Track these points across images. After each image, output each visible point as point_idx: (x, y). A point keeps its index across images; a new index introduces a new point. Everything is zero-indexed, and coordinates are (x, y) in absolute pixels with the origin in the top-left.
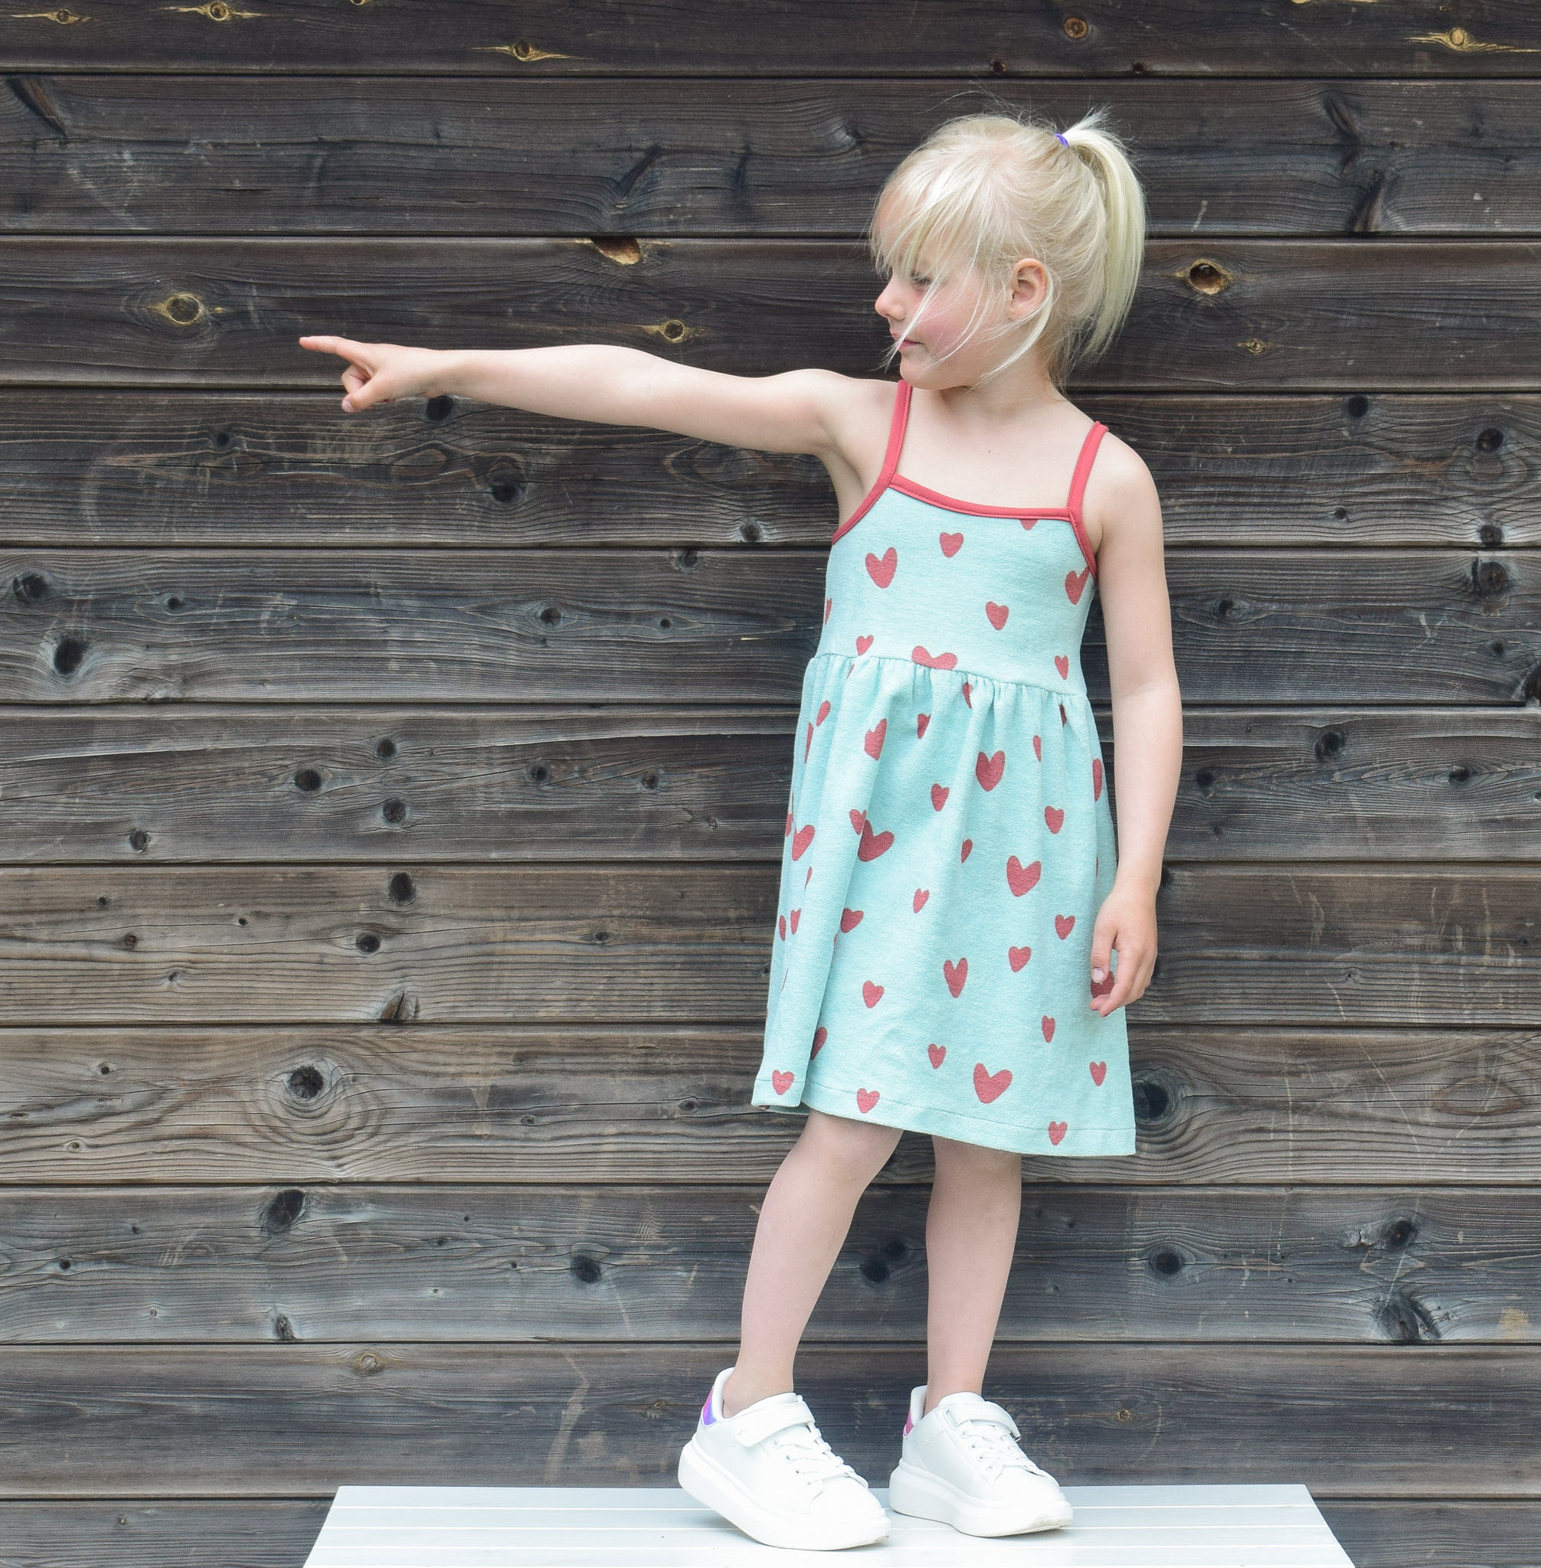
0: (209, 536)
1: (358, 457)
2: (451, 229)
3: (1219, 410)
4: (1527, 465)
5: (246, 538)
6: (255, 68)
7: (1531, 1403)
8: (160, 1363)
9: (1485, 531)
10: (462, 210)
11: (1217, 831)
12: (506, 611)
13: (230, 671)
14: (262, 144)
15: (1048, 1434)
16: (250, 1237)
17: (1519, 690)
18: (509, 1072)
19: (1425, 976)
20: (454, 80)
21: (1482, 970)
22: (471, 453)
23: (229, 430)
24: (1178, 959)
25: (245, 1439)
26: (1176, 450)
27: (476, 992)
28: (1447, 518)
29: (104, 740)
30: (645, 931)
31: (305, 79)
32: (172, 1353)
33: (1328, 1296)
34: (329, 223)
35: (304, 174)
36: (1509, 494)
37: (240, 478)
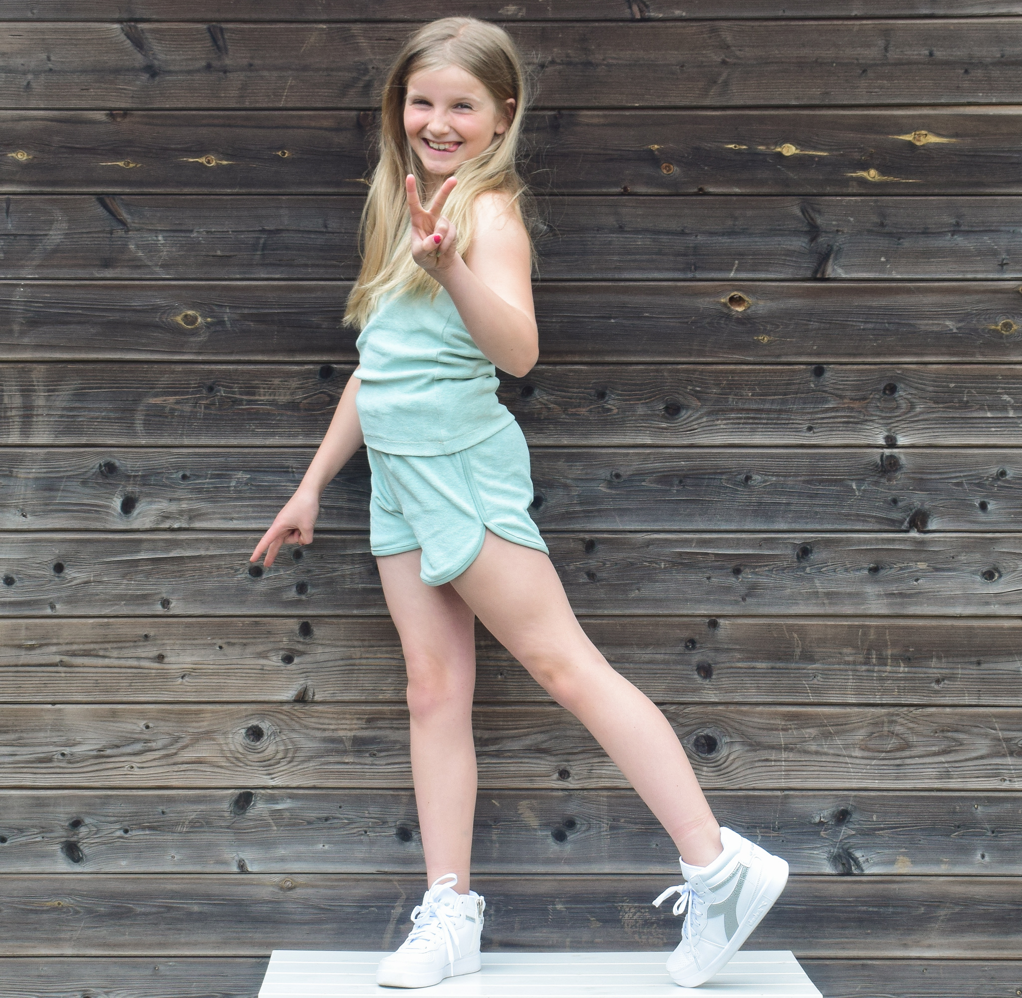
0: (204, 441)
1: (283, 399)
2: (332, 276)
3: (744, 373)
4: (910, 403)
5: (223, 442)
6: (229, 191)
7: (911, 907)
8: (177, 884)
9: (887, 438)
11: (744, 599)
12: (361, 481)
13: (214, 513)
14: (232, 231)
15: (652, 923)
16: (224, 816)
17: (906, 524)
18: (362, 728)
19: (855, 678)
20: (335, 197)
21: (886, 674)
23: (214, 384)
24: (723, 669)
25: (222, 925)
26: (721, 394)
27: (345, 686)
28: (866, 431)
29: (147, 550)
31: (255, 197)
32: (182, 879)
33: (803, 849)
34: (267, 274)
35: (254, 247)
36: (900, 418)
37: (220, 410)
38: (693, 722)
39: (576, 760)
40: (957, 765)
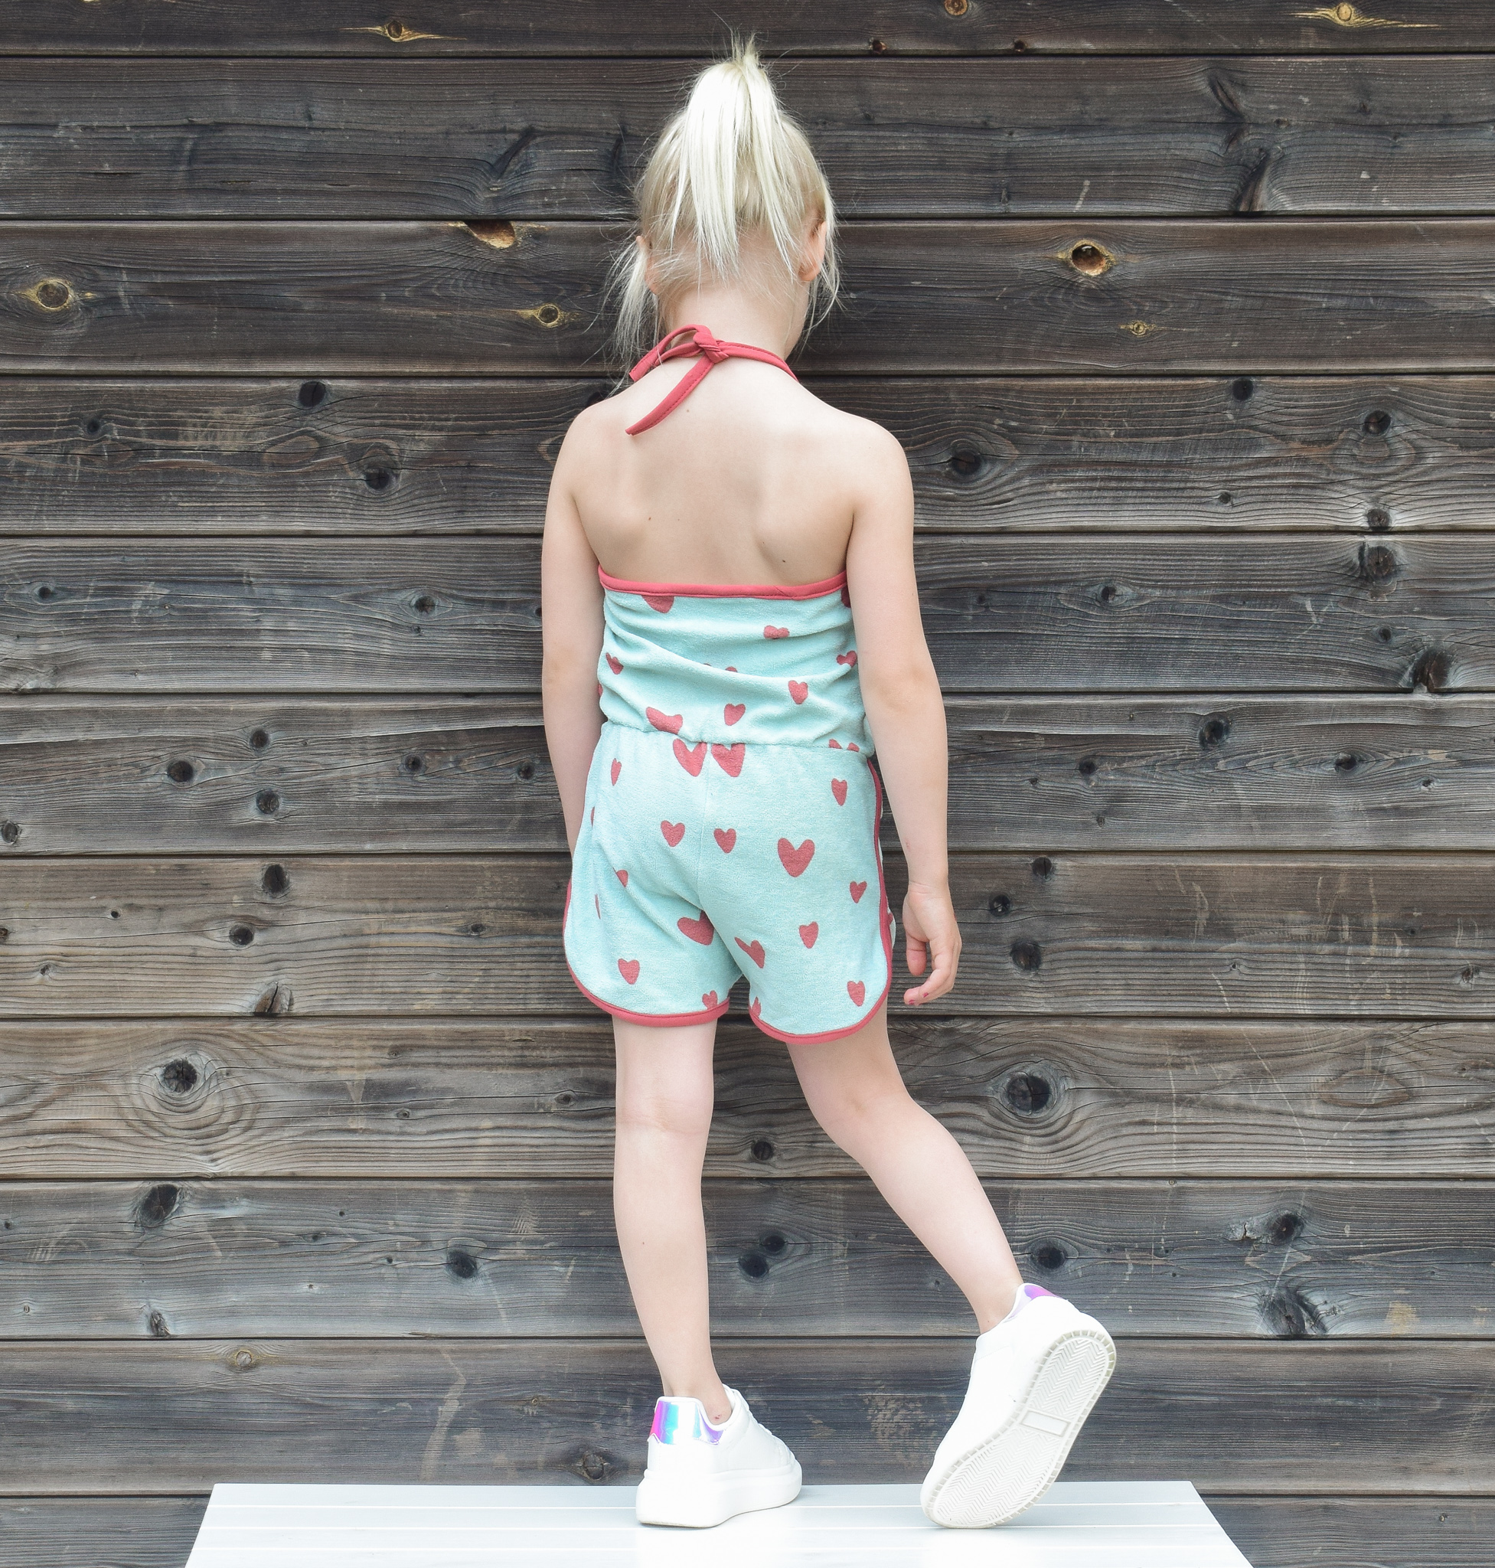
0: (80, 525)
1: (230, 444)
2: (322, 213)
3: (1101, 394)
4: (1415, 448)
5: (117, 527)
6: (124, 49)
7: (1417, 1399)
8: (34, 1359)
9: (1372, 515)
10: (334, 194)
11: (1100, 821)
12: (379, 600)
13: (101, 661)
14: (131, 127)
16: (123, 1233)
17: (1407, 677)
18: (384, 1066)
19: (1311, 966)
20: (326, 62)
21: (1369, 960)
22: (344, 440)
23: (100, 417)
24: (1060, 951)
25: (119, 1436)
26: (1057, 434)
27: (350, 985)
28: (1333, 501)
30: (520, 923)
31: (175, 61)
32: (45, 1349)
33: (1212, 1290)
34: (201, 207)
35: (174, 157)
36: (1397, 478)
37: (111, 466)
38: (1005, 1051)
39: (785, 1124)
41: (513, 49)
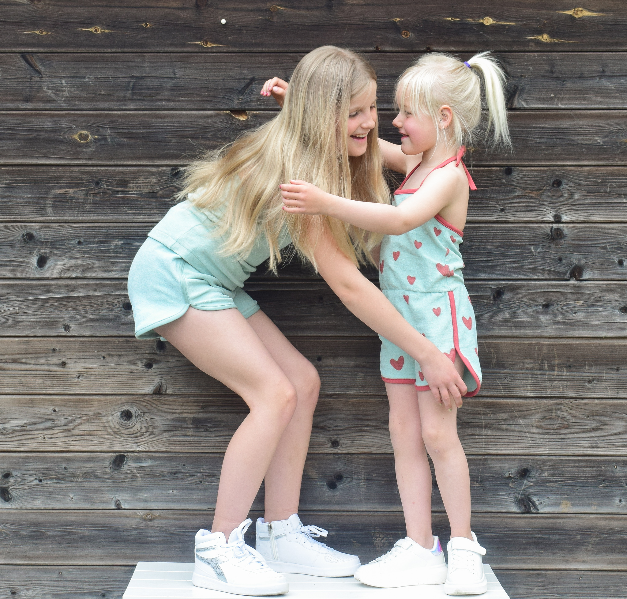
0: (93, 218)
1: (146, 190)
2: (179, 108)
4: (571, 192)
5: (105, 219)
6: (110, 50)
7: (571, 535)
8: (74, 516)
9: (555, 216)
10: (183, 101)
13: (99, 267)
14: (112, 77)
16: (106, 471)
17: (568, 275)
19: (533, 379)
20: (181, 54)
21: (554, 377)
23: (99, 180)
25: (104, 544)
27: (188, 383)
28: (541, 211)
29: (54, 292)
32: (78, 513)
33: (497, 495)
34: (135, 106)
35: (127, 88)
36: (564, 203)
37: (103, 197)
39: (343, 434)
40: (603, 439)
41: (248, 50)
